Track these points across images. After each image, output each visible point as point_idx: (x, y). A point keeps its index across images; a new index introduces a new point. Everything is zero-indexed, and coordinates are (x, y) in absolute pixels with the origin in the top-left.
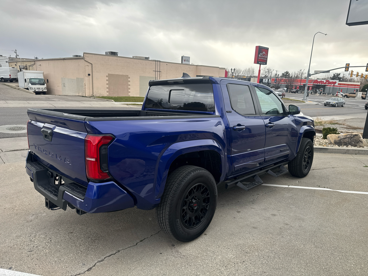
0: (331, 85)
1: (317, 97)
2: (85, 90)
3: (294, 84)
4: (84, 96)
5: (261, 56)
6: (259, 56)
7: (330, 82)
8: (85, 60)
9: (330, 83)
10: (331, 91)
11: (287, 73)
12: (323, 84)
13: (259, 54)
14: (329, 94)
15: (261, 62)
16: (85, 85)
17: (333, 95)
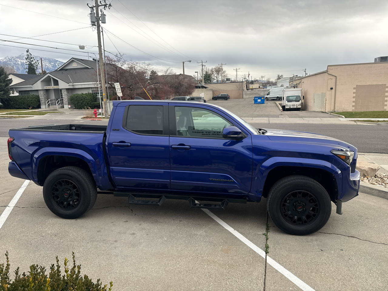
2: (326, 105)
4: (324, 111)
8: (328, 74)
16: (326, 100)
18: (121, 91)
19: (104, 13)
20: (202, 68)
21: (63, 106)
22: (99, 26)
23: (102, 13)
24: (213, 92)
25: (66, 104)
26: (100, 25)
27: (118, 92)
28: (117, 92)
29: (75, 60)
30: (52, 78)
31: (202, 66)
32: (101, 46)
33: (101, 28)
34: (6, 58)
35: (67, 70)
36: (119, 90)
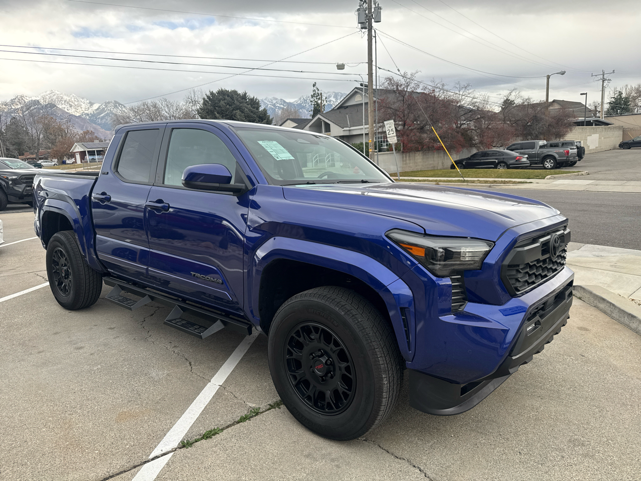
18: (395, 134)
19: (380, 6)
20: (603, 84)
21: (334, 164)
22: (370, 29)
23: (375, 5)
24: (625, 131)
25: (337, 161)
26: (372, 27)
27: (390, 135)
28: (388, 136)
29: (359, 91)
30: (324, 121)
31: (603, 81)
32: (372, 61)
33: (373, 31)
34: (300, 99)
35: (347, 107)
36: (391, 133)
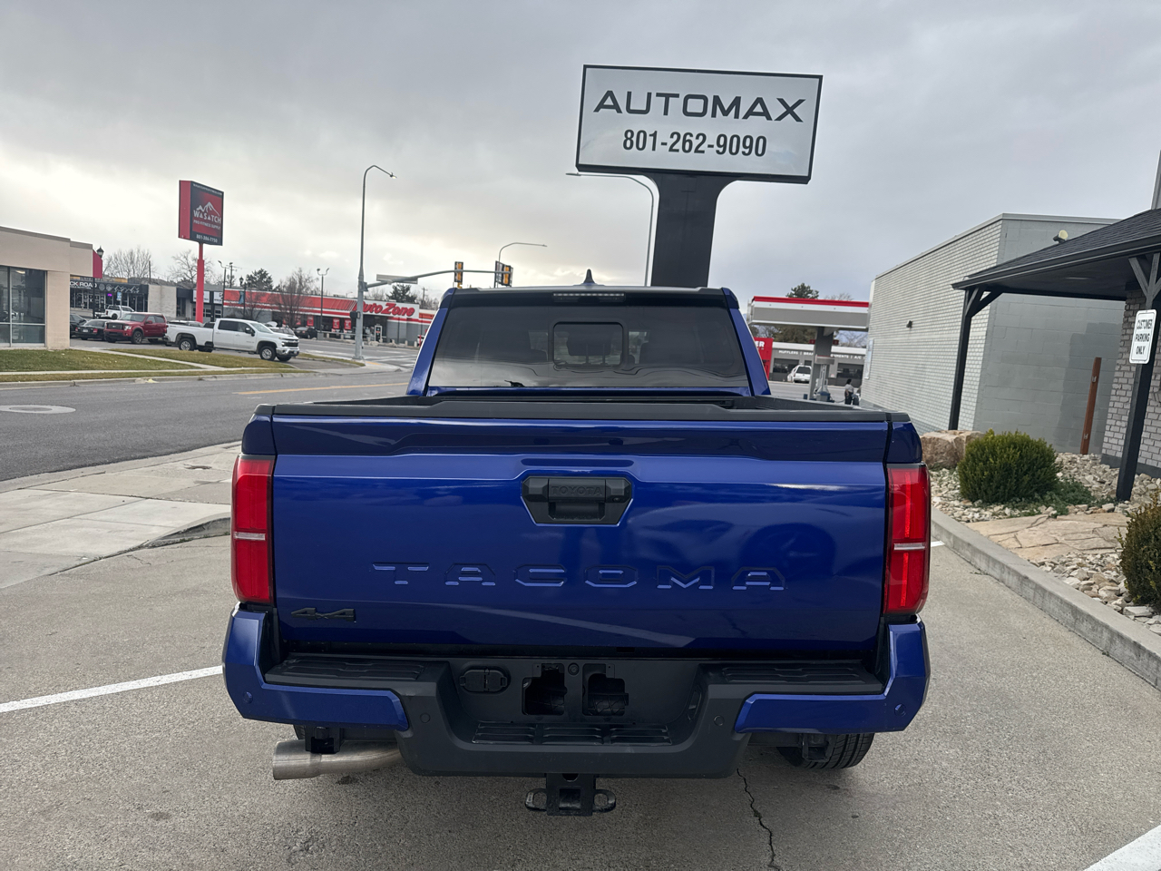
0: (401, 317)
1: (370, 349)
3: (301, 310)
5: (201, 216)
6: (196, 214)
7: (398, 308)
9: (399, 311)
10: (403, 334)
11: (262, 274)
12: (380, 314)
13: (193, 208)
14: (398, 341)
15: (203, 235)
17: (411, 344)
